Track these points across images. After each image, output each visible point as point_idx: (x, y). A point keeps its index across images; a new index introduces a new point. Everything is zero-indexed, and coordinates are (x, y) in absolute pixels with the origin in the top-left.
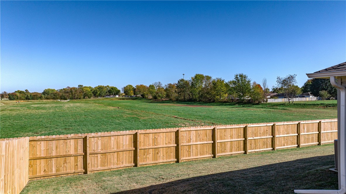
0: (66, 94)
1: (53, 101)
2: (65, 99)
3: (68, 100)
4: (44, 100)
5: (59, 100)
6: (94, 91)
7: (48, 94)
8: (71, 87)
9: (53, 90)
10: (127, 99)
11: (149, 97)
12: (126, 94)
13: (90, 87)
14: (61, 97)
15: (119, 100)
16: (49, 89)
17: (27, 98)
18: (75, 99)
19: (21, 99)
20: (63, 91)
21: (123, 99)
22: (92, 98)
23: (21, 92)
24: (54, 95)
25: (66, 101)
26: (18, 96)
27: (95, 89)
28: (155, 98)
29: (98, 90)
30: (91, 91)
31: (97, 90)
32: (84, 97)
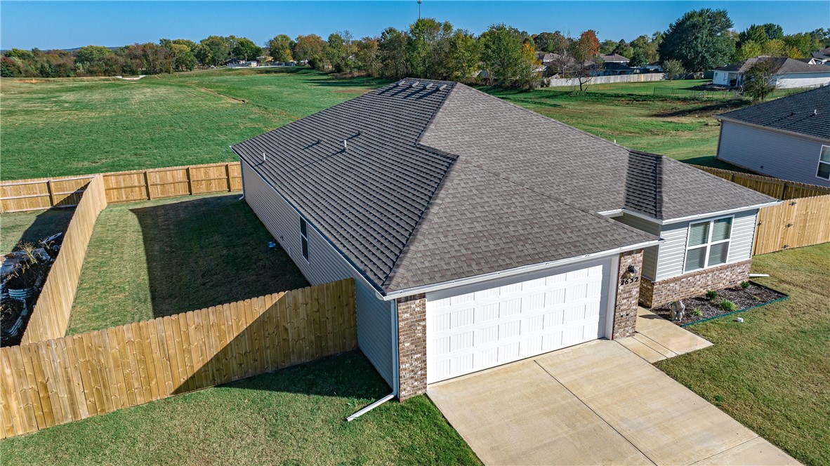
0: (133, 61)
1: (107, 80)
2: (134, 73)
3: (141, 76)
4: (85, 78)
5: (121, 77)
6: (199, 52)
7: (91, 60)
8: (141, 43)
9: (100, 50)
10: (276, 72)
11: (326, 67)
12: (276, 59)
13: (188, 43)
14: (123, 67)
15: (259, 75)
16: (91, 47)
17: (43, 73)
18: (156, 73)
19: (28, 75)
20: (127, 52)
21: (267, 72)
22: (196, 71)
23: (22, 56)
24: (106, 65)
25: (135, 79)
26: (19, 67)
27: (201, 47)
28: (338, 69)
29: (208, 49)
30: (192, 51)
31: (205, 50)
32: (177, 66)
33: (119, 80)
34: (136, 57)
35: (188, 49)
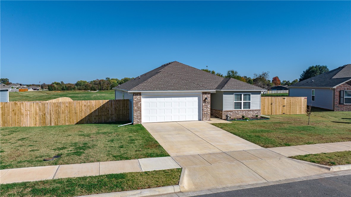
0: (95, 86)
1: (85, 92)
2: (95, 90)
3: (97, 91)
4: (77, 91)
5: (90, 91)
7: (80, 86)
8: (100, 79)
9: (84, 82)
13: (116, 80)
14: (91, 88)
16: (81, 81)
17: (63, 89)
18: (103, 90)
19: (58, 90)
20: (93, 82)
23: (57, 84)
24: (85, 87)
25: (95, 92)
26: (55, 87)
27: (121, 81)
29: (124, 81)
30: (118, 82)
32: (111, 88)
33: (89, 92)
34: (97, 84)
35: (116, 82)
